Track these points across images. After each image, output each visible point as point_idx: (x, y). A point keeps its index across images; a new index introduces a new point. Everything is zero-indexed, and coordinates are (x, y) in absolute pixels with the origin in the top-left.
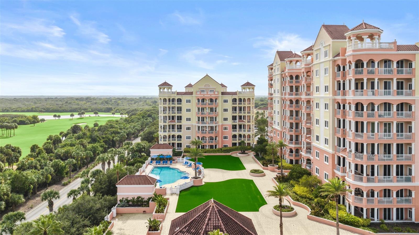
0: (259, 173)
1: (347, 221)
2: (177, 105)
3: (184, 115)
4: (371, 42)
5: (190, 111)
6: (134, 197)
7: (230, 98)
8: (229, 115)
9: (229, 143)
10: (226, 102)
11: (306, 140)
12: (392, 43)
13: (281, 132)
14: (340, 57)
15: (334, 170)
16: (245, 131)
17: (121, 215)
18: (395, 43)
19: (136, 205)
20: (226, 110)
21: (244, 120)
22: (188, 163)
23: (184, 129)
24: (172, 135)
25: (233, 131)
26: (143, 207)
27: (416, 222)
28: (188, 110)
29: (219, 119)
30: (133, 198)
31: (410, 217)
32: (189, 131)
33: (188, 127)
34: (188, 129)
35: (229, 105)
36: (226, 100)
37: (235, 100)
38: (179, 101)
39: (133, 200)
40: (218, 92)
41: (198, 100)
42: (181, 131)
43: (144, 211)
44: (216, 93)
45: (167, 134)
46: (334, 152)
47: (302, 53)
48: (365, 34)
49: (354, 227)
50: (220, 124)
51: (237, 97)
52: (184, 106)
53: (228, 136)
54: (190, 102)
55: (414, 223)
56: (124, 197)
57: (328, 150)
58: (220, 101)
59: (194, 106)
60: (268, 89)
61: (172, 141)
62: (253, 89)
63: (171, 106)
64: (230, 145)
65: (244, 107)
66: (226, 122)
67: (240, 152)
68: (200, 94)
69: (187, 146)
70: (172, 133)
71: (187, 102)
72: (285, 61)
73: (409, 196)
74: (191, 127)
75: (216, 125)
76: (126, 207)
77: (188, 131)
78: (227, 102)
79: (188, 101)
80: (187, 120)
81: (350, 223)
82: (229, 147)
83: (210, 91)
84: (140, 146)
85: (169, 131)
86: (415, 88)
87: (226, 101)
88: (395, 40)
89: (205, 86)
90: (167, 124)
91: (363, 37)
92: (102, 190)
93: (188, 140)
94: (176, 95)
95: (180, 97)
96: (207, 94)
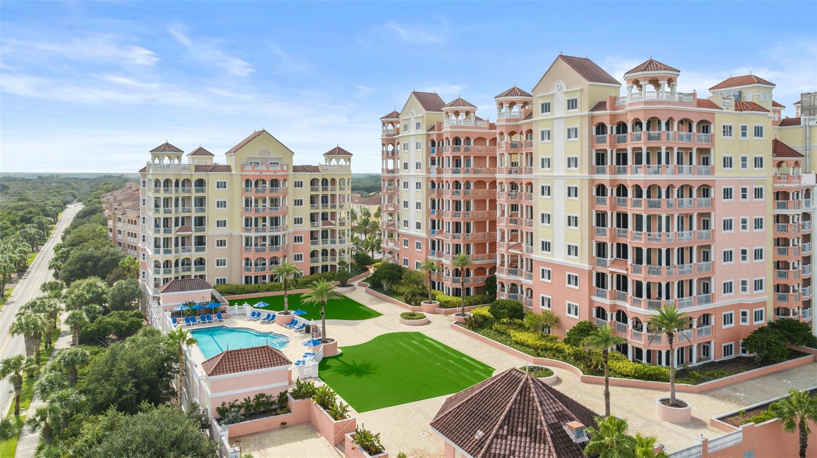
0: (417, 319)
1: (650, 375)
2: (194, 194)
3: (212, 213)
4: (655, 90)
5: (225, 207)
6: (249, 398)
7: (306, 178)
8: (305, 211)
9: (303, 267)
10: (298, 186)
11: (510, 250)
12: (689, 95)
13: (427, 240)
14: (606, 112)
15: (592, 297)
16: (333, 242)
17: (237, 441)
18: (694, 95)
19: (255, 414)
20: (298, 203)
21: (333, 222)
22: (259, 314)
23: (210, 244)
24: (183, 260)
25: (312, 244)
26: (277, 414)
27: (716, 361)
28: (222, 204)
29: (289, 221)
30: (245, 400)
31: (704, 355)
32: (223, 247)
33: (220, 239)
34: (221, 243)
35: (305, 193)
36: (298, 182)
37: (313, 182)
38: (200, 183)
39: (247, 404)
40: (287, 166)
41: (248, 182)
42: (203, 250)
43: (284, 424)
44: (285, 168)
45: (172, 257)
46: (592, 266)
47: (497, 99)
48: (663, 78)
49: (662, 381)
50: (291, 230)
51: (319, 176)
52: (212, 194)
53: (303, 254)
54: (225, 187)
55: (714, 362)
56: (227, 402)
57: (579, 264)
58: (290, 184)
59: (235, 195)
60: (381, 161)
61: (183, 271)
62: (349, 160)
63: (181, 195)
64: (306, 272)
65: (333, 196)
66: (299, 227)
67: (339, 283)
68: (253, 170)
69: (218, 280)
70: (183, 255)
71: (218, 187)
72: (442, 111)
73: (704, 323)
74: (226, 239)
75: (284, 232)
76: (241, 421)
77: (220, 247)
78: (302, 186)
79: (221, 185)
80: (218, 226)
81: (654, 377)
82: (306, 277)
83: (271, 163)
84: (94, 289)
85: (177, 252)
86: (714, 163)
87: (299, 184)
88: (695, 90)
89: (260, 153)
90: (172, 236)
91: (660, 82)
92: (124, 397)
93: (220, 267)
94: (193, 173)
95: (201, 175)
96: (268, 171)
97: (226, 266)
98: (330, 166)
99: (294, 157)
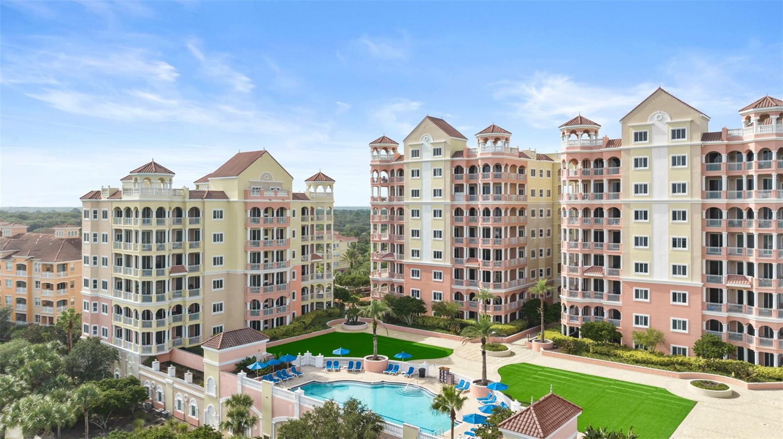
2: (187, 225)
3: (209, 249)
5: (221, 240)
7: (298, 206)
23: (206, 287)
28: (218, 238)
32: (220, 289)
33: (216, 280)
34: (218, 284)
38: (195, 212)
40: (288, 192)
41: (255, 211)
42: (197, 294)
51: (308, 205)
52: (209, 226)
54: (222, 217)
57: (689, 282)
59: (236, 226)
62: (331, 187)
69: (214, 329)
71: (215, 217)
74: (223, 279)
77: (216, 289)
78: (294, 216)
79: (218, 215)
80: (215, 264)
89: (263, 177)
93: (216, 313)
94: (187, 200)
95: (196, 203)
96: (276, 198)
97: (223, 312)
98: (316, 193)
99: (293, 182)
